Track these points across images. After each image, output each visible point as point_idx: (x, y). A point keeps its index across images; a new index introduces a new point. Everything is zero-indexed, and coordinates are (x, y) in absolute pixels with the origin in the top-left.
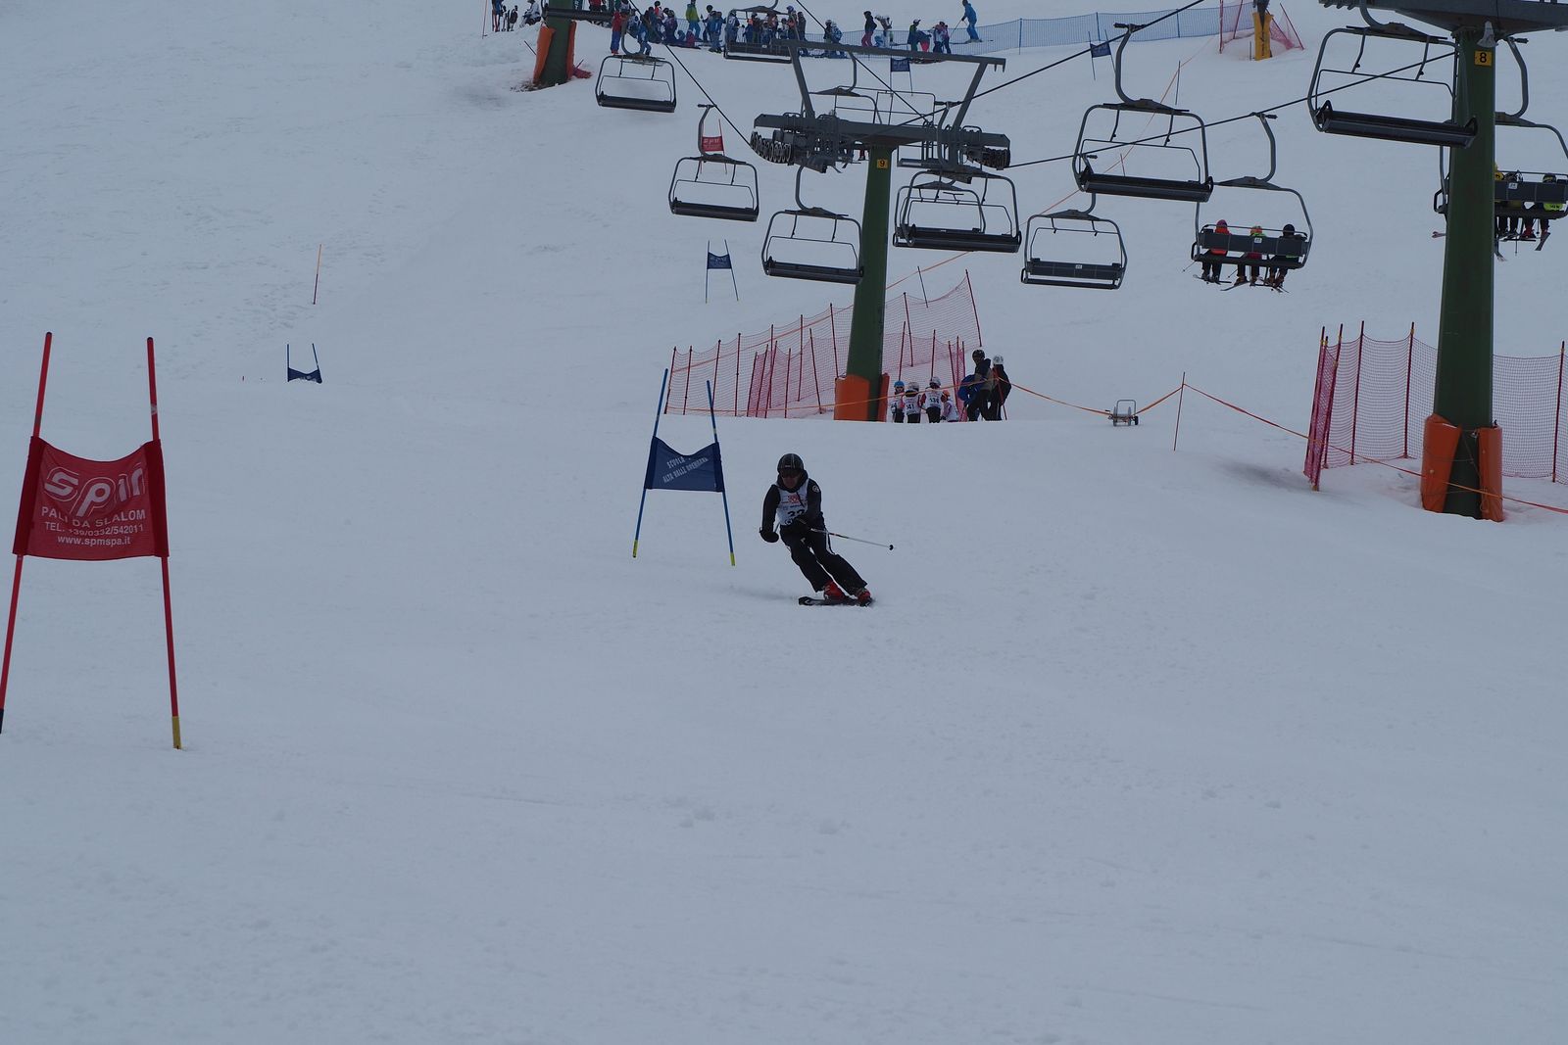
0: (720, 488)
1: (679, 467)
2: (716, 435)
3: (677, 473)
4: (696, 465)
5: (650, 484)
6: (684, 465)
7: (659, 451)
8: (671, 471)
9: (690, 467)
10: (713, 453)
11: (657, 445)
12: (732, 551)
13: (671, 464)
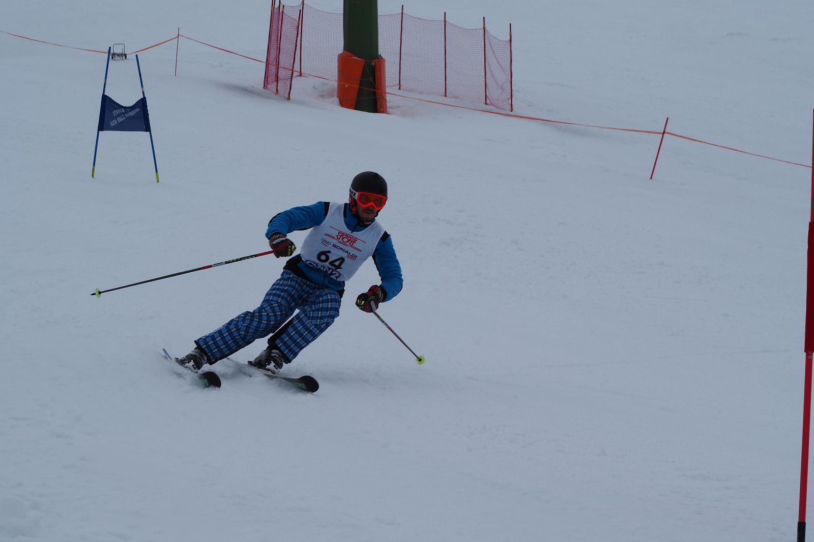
0: (148, 129)
1: (119, 115)
2: (143, 92)
3: (120, 119)
4: (132, 113)
5: (101, 127)
6: (124, 113)
7: (107, 103)
8: (116, 118)
9: (127, 115)
10: (142, 103)
11: (106, 100)
12: (157, 171)
13: (116, 112)
